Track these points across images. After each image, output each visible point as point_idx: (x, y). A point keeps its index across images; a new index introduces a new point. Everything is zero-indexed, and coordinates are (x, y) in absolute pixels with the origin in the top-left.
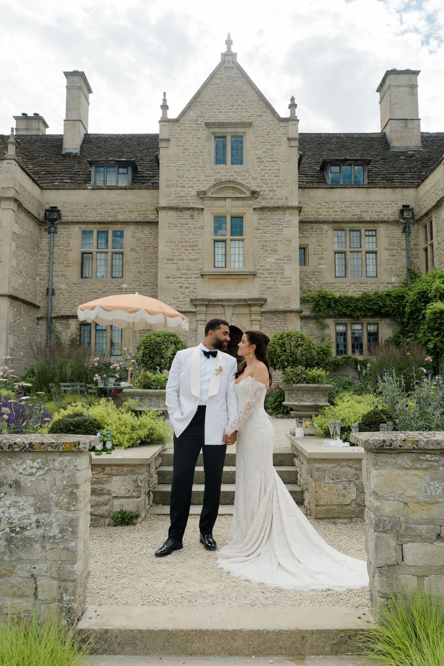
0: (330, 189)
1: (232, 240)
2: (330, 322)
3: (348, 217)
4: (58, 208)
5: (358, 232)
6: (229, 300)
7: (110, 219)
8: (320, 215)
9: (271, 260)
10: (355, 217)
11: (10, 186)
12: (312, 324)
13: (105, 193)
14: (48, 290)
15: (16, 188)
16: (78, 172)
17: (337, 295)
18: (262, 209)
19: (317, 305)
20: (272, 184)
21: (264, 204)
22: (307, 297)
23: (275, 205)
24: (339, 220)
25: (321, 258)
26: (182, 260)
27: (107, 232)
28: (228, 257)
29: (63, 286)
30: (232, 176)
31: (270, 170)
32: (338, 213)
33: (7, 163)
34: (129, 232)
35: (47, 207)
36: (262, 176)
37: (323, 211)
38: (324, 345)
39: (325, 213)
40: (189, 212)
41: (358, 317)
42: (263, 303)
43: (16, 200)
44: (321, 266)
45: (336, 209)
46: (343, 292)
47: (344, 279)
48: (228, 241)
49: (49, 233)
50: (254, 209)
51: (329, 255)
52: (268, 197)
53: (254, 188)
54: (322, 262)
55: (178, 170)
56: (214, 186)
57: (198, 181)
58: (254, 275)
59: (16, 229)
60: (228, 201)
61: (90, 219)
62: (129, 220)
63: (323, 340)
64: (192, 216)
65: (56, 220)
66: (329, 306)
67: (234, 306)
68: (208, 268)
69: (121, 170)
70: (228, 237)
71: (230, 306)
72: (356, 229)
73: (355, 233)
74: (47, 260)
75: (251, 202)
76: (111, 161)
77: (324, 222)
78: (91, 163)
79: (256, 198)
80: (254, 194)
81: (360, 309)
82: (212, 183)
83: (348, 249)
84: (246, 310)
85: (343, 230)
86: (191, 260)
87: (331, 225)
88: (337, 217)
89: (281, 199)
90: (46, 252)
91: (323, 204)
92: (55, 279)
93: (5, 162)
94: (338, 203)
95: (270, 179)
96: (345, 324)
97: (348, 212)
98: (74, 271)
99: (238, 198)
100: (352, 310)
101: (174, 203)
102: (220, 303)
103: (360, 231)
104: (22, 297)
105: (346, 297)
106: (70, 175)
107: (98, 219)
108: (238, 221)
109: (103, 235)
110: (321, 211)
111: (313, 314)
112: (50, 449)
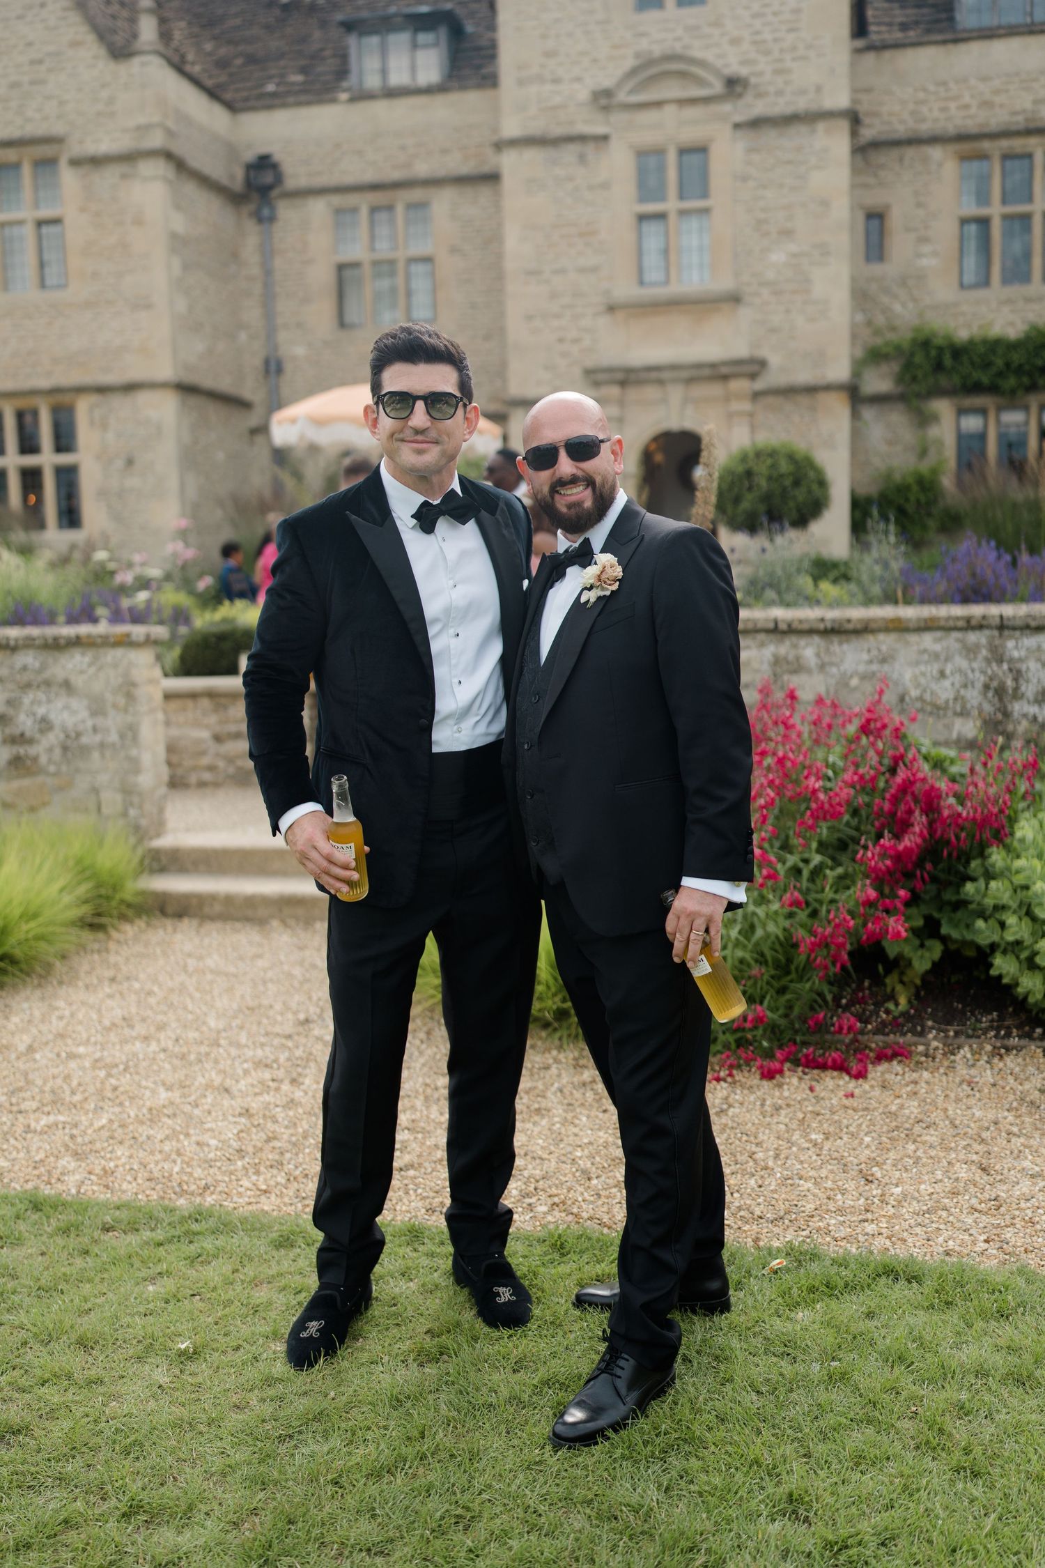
0: (951, 47)
1: (683, 213)
2: (943, 407)
3: (998, 119)
4: (278, 157)
5: (1026, 162)
6: (674, 367)
7: (396, 175)
8: (924, 120)
9: (778, 257)
10: (1020, 118)
11: (156, 119)
12: (898, 418)
13: (380, 109)
14: (267, 362)
15: (170, 124)
16: (322, 50)
17: (963, 335)
18: (756, 124)
19: (908, 366)
20: (782, 50)
21: (760, 108)
22: (887, 344)
23: (789, 110)
24: (974, 130)
25: (924, 240)
26: (562, 271)
27: (390, 208)
28: (673, 257)
29: (300, 351)
30: (678, 39)
31: (775, 14)
32: (973, 111)
33: (143, 64)
34: (443, 203)
35: (250, 156)
36: (757, 33)
37: (931, 110)
38: (924, 467)
39: (936, 114)
40: (573, 148)
41: (1013, 392)
42: (755, 368)
43: (169, 156)
44: (925, 262)
45: (967, 99)
46: (981, 327)
47: (981, 293)
48: (672, 218)
49: (260, 220)
50: (737, 126)
51: (945, 230)
52: (771, 89)
53: (734, 67)
54: (926, 249)
55: (544, 37)
56: (634, 72)
57: (595, 61)
58: (735, 299)
59: (179, 223)
60: (670, 110)
61: (349, 179)
62: (441, 173)
63: (923, 453)
64: (582, 159)
65: (270, 188)
66: (939, 367)
67: (690, 381)
68: (626, 289)
69: (423, 37)
70: (671, 204)
71: (675, 381)
72: (1019, 150)
73: (1017, 163)
74: (258, 288)
75: (727, 107)
76: (395, 15)
77: (934, 140)
78: (349, 26)
79: (740, 96)
80: (734, 85)
81: (1019, 371)
82: (630, 63)
83: (995, 210)
84: (716, 389)
85: (983, 157)
86: (582, 270)
87: (952, 148)
88: (969, 122)
89: (802, 92)
90: (256, 271)
91: (932, 88)
92: (282, 336)
93: (136, 61)
94: (973, 82)
95: (776, 40)
96: (983, 412)
97: (1001, 106)
98: (321, 313)
99: (693, 101)
100: (1000, 374)
101: (537, 127)
102: (654, 375)
103: (1030, 156)
104: (208, 382)
105: (985, 341)
106: (303, 62)
107: (369, 176)
108: (695, 159)
109: (382, 216)
110: (925, 109)
111: (900, 389)
112: (99, 640)
